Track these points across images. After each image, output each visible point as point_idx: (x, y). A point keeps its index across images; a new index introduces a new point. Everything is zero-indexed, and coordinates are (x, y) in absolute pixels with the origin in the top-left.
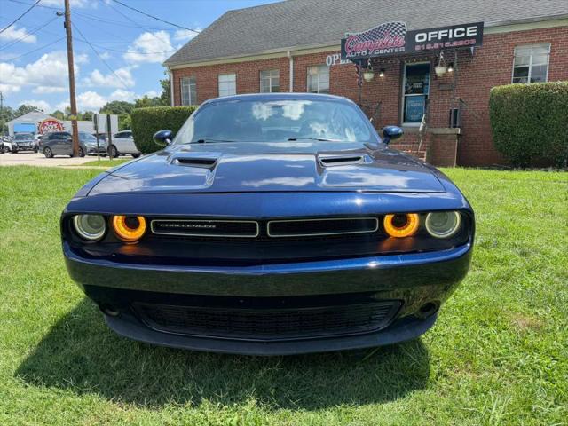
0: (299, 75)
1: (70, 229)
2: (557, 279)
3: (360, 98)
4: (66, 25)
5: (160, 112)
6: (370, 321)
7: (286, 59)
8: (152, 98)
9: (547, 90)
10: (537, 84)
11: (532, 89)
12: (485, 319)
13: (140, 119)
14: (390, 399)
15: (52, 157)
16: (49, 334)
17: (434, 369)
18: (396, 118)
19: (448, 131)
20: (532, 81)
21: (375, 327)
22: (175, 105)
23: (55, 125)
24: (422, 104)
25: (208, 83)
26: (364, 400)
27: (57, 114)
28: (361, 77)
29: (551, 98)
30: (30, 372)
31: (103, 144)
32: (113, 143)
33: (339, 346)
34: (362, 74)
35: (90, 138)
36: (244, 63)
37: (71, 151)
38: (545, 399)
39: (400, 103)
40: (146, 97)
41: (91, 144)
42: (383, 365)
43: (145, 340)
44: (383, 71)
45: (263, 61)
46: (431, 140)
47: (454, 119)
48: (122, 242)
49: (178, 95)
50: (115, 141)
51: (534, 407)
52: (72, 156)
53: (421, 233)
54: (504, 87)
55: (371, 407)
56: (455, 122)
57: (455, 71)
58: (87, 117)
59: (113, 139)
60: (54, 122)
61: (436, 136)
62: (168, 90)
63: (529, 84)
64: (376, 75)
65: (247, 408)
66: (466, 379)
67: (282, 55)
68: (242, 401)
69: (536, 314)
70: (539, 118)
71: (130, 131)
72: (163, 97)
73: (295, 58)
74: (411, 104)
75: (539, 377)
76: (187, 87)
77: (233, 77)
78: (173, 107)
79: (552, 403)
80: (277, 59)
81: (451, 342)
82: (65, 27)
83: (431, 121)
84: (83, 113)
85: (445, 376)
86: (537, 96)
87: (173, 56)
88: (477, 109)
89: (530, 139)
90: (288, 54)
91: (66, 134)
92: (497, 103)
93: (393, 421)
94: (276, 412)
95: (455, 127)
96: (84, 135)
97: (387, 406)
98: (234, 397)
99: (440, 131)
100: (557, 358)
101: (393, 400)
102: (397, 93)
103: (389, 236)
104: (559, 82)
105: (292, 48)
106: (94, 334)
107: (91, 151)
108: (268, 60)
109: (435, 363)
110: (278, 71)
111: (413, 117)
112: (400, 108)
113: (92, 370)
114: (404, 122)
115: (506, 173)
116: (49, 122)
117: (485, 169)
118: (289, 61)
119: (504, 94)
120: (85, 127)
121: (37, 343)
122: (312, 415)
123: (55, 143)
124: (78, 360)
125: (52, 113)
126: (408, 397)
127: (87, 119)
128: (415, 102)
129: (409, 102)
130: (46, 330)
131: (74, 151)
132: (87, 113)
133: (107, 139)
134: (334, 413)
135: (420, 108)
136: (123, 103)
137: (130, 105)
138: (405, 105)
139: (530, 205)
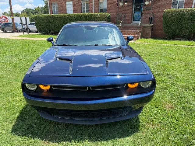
0: (96, 2)
1: (25, 87)
2: (180, 89)
3: (118, 12)
5: (45, 17)
6: (123, 112)
8: (41, 7)
9: (183, 11)
10: (180, 9)
11: (178, 11)
12: (157, 105)
13: (38, 19)
14: (128, 136)
15: (6, 32)
16: (19, 116)
17: (141, 125)
18: (130, 19)
19: (148, 25)
20: (178, 8)
21: (124, 114)
22: (50, 14)
23: (5, 18)
24: (140, 15)
26: (120, 137)
27: (5, 13)
28: (118, 4)
29: (185, 14)
30: (16, 131)
31: (25, 27)
32: (28, 27)
33: (113, 121)
34: (119, 3)
35: (19, 25)
37: (13, 30)
38: (173, 135)
39: (132, 14)
40: (38, 7)
41: (20, 27)
42: (126, 124)
43: (52, 120)
44: (126, 2)
46: (142, 29)
47: (151, 20)
48: (42, 91)
49: (51, 9)
50: (29, 26)
51: (170, 138)
52: (13, 32)
53: (139, 86)
54: (169, 10)
55: (122, 139)
56: (151, 22)
57: (152, 2)
58: (17, 15)
59: (28, 25)
60: (5, 17)
61: (144, 27)
62: (47, 4)
63: (177, 9)
64: (124, 4)
65: (86, 143)
66: (150, 128)
68: (84, 140)
69: (173, 103)
70: (180, 22)
71: (34, 23)
72: (45, 7)
74: (136, 14)
75: (172, 127)
76: (54, 6)
77: (71, 3)
78: (49, 15)
79: (174, 136)
81: (146, 114)
83: (143, 21)
84: (15, 13)
85: (144, 127)
86: (180, 14)
88: (159, 17)
89: (176, 29)
91: (10, 23)
92: (166, 15)
93: (129, 144)
94: (94, 142)
95: (151, 24)
96: (17, 24)
97: (127, 138)
98: (81, 139)
99: (146, 25)
100: (178, 120)
101: (129, 136)
102: (131, 10)
103: (129, 87)
104: (188, 9)
106: (34, 115)
107: (20, 30)
109: (141, 123)
111: (137, 19)
112: (132, 16)
113: (36, 129)
114: (133, 21)
115: (167, 41)
116: (3, 17)
117: (160, 40)
119: (168, 12)
120: (17, 20)
121: (16, 119)
122: (105, 143)
123: (6, 27)
124: (31, 126)
125: (3, 13)
126: (133, 135)
127: (17, 16)
128: (137, 14)
129: (135, 14)
130: (18, 114)
131: (14, 30)
132: (16, 13)
133: (26, 25)
134: (112, 141)
135: (139, 16)
136: (30, 9)
137: (33, 10)
138: (134, 15)
139: (174, 57)
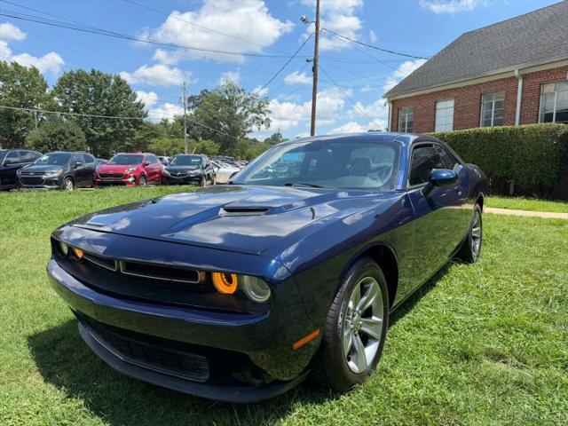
0: (530, 95)
4: (314, 69)
7: (514, 79)
25: (425, 111)
36: (465, 87)
45: (486, 83)
49: (395, 125)
67: (511, 75)
73: (525, 77)
76: (404, 116)
77: (451, 103)
80: (504, 79)
82: (313, 70)
87: (395, 87)
90: (516, 73)
105: (521, 66)
108: (492, 82)
110: (503, 94)
118: (517, 80)
